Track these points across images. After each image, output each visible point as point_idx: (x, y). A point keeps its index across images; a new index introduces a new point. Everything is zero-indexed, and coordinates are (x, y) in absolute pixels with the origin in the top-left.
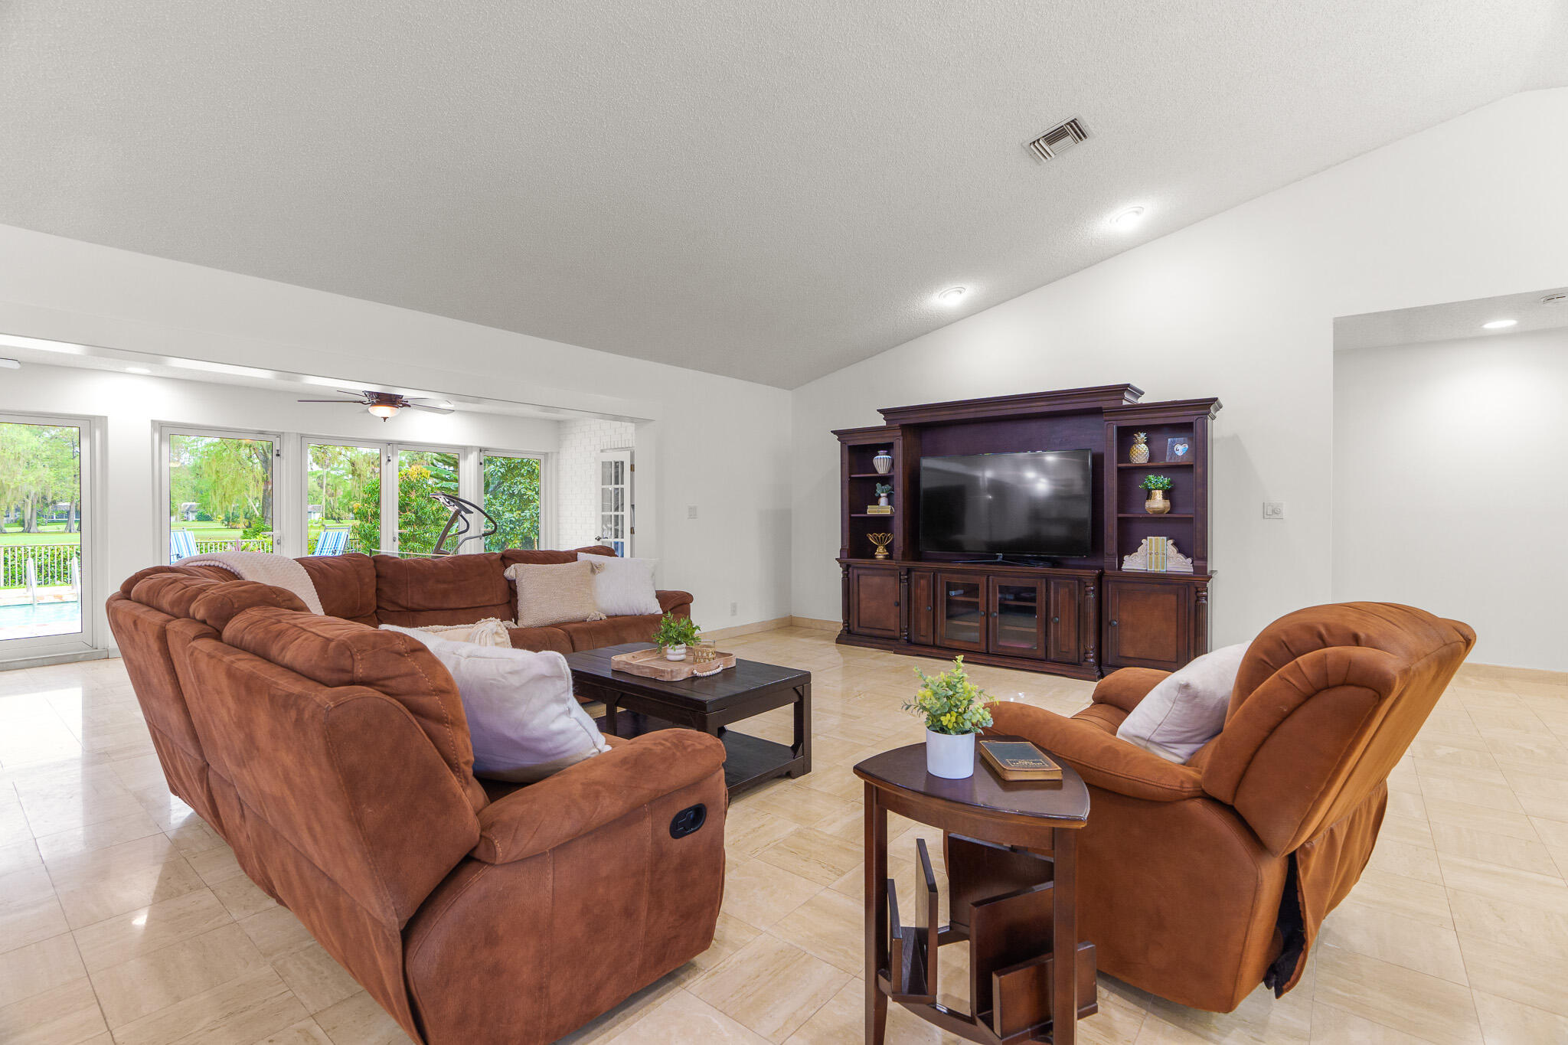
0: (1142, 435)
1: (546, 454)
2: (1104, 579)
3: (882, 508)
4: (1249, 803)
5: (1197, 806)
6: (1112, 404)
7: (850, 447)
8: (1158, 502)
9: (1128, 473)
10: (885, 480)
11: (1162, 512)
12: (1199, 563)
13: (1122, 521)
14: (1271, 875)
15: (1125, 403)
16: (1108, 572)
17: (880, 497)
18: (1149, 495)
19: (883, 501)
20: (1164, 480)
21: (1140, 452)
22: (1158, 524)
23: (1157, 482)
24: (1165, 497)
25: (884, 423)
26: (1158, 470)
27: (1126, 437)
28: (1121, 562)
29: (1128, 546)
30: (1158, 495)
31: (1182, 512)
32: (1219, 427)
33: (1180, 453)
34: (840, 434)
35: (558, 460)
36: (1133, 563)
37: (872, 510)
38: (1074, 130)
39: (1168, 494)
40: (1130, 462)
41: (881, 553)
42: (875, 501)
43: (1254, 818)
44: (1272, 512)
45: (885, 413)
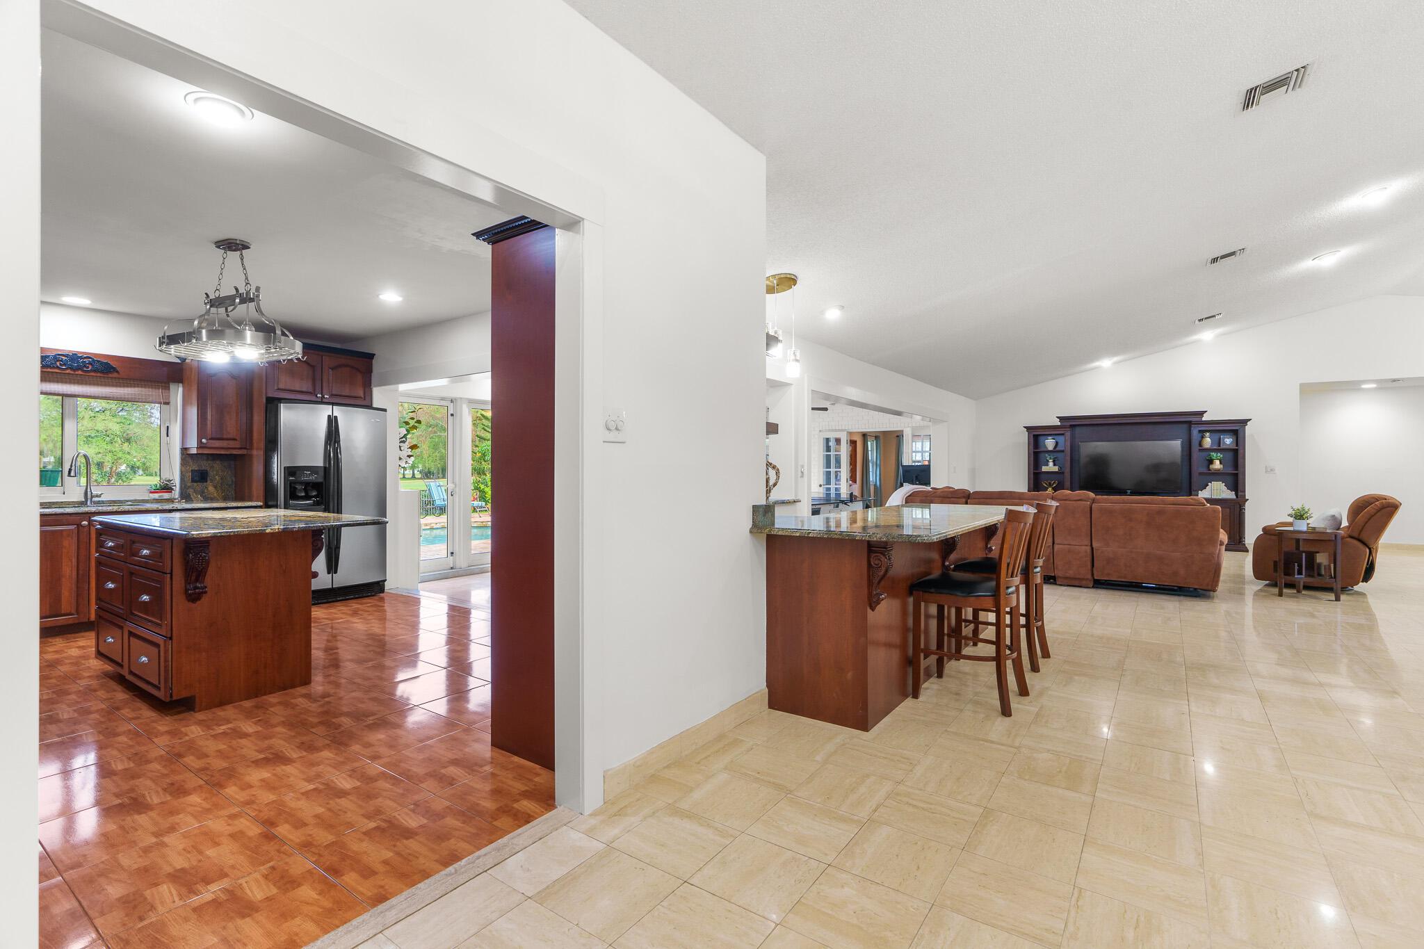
0: (1208, 434)
3: (1051, 467)
5: (1349, 539)
6: (1198, 419)
7: (1034, 435)
8: (1217, 465)
9: (1202, 452)
10: (1050, 452)
11: (1219, 470)
12: (1240, 495)
13: (1199, 475)
15: (1202, 419)
17: (1049, 461)
18: (1212, 462)
19: (1051, 464)
20: (1221, 455)
21: (1208, 442)
22: (1217, 475)
23: (1216, 456)
24: (1221, 463)
25: (1059, 424)
26: (1216, 451)
27: (1202, 435)
28: (1198, 494)
29: (1202, 486)
30: (1217, 462)
31: (1231, 471)
32: (1249, 429)
33: (1228, 443)
34: (1029, 429)
36: (1204, 494)
37: (1044, 469)
39: (1223, 462)
40: (1203, 446)
41: (1050, 491)
42: (1047, 464)
43: (1363, 540)
44: (1270, 470)
45: (1061, 419)
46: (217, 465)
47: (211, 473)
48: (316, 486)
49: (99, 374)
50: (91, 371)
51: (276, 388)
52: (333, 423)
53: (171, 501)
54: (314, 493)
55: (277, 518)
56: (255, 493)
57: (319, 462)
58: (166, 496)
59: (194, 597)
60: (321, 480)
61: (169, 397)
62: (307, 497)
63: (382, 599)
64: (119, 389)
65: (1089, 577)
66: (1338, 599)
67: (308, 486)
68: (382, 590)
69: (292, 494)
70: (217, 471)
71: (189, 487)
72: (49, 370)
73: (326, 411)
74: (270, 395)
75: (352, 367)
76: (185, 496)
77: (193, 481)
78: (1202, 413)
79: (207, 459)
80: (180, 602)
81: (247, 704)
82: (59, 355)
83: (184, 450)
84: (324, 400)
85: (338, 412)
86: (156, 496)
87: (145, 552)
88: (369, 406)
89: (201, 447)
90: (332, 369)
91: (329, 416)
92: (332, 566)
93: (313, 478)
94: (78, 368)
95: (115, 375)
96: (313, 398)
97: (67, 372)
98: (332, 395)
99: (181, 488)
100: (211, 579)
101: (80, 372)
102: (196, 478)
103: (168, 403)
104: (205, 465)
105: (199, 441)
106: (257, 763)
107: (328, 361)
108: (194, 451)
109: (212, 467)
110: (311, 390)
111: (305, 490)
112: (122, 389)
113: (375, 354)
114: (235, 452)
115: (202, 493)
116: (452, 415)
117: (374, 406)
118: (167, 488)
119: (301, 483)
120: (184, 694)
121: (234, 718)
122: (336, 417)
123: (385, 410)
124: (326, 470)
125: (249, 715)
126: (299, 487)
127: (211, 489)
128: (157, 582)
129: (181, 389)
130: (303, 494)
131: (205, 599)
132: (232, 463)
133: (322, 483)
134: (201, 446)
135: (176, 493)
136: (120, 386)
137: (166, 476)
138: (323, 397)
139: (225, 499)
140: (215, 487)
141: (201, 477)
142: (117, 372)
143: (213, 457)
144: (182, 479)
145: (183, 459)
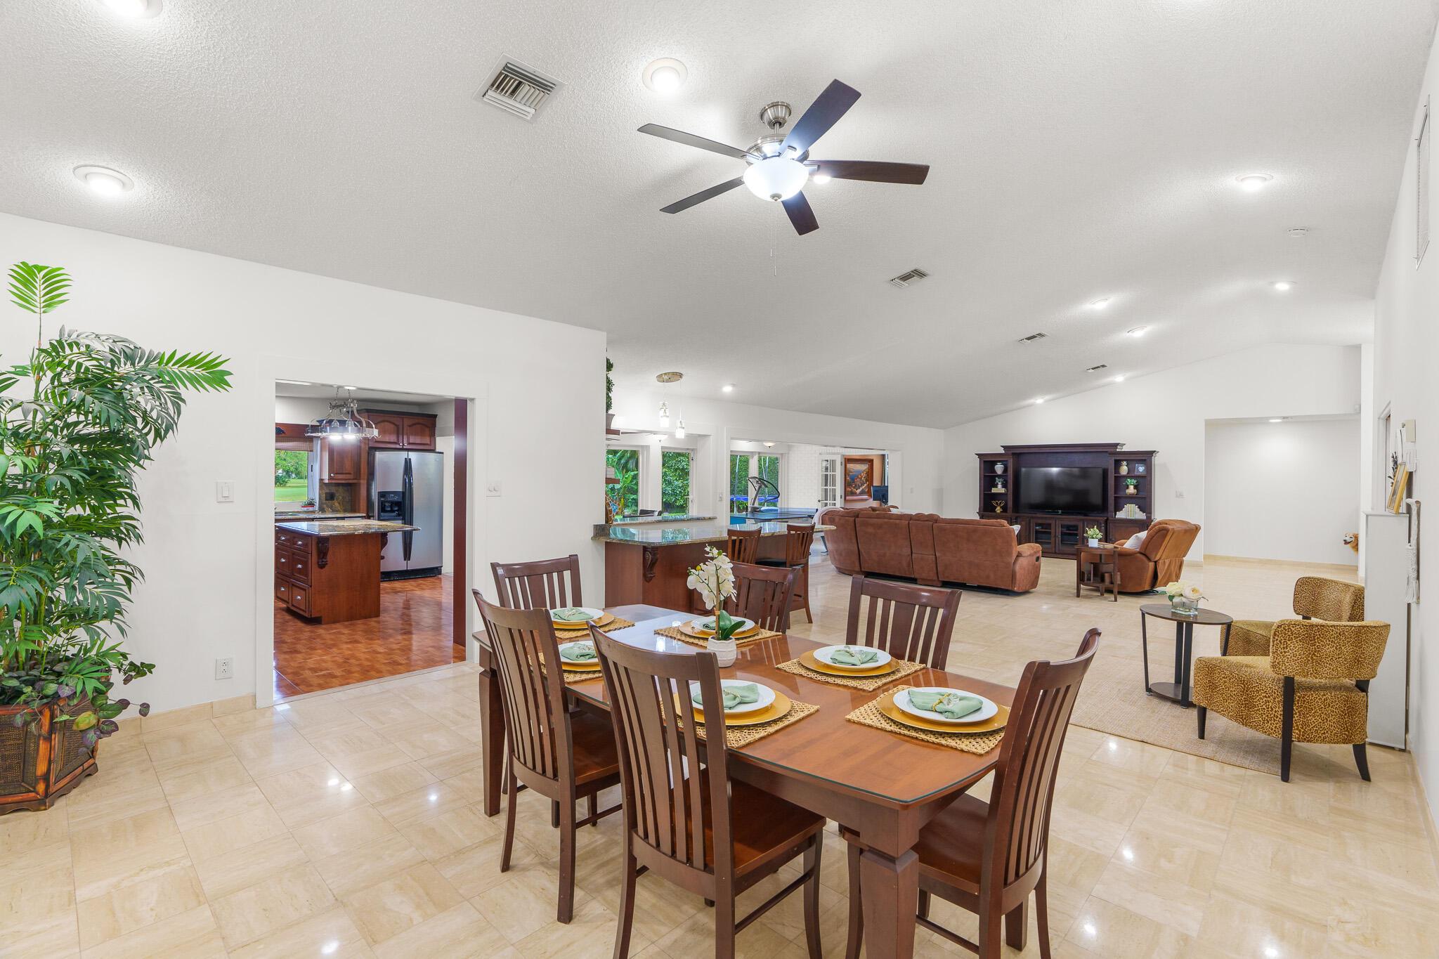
0: (1125, 462)
1: (782, 454)
2: (1108, 522)
3: (999, 489)
4: (1147, 553)
5: (1139, 555)
6: (1112, 450)
7: (985, 462)
8: (1131, 490)
9: (1118, 478)
10: (999, 476)
11: (1133, 494)
12: (1149, 515)
13: (1116, 499)
14: (1151, 565)
15: (1118, 450)
16: (1110, 518)
17: (997, 484)
18: (1127, 487)
19: (1000, 486)
20: (1134, 481)
21: (1124, 469)
22: (1131, 499)
23: (1131, 483)
24: (1134, 488)
25: (1003, 452)
26: (1132, 477)
27: (1118, 464)
28: (1115, 514)
29: (1118, 508)
30: (1132, 487)
31: (1142, 494)
32: (1157, 460)
33: (1141, 471)
34: (980, 456)
35: (788, 457)
36: (1120, 515)
37: (994, 490)
38: (1103, 366)
39: (1136, 487)
40: (1119, 473)
41: (998, 510)
42: (996, 486)
43: (1148, 555)
44: (1180, 495)
45: (1005, 447)
46: (341, 489)
47: (337, 495)
48: (398, 504)
52: (408, 463)
53: (313, 512)
54: (396, 509)
55: (375, 524)
56: (362, 507)
57: (400, 489)
58: (311, 509)
59: (322, 566)
60: (400, 500)
61: (313, 447)
62: (392, 511)
63: (440, 579)
64: (285, 443)
65: (935, 578)
66: (1116, 600)
67: (393, 504)
68: (440, 574)
69: (383, 509)
70: (340, 494)
71: (324, 503)
73: (404, 455)
74: (370, 445)
75: (422, 424)
76: (322, 510)
77: (326, 500)
78: (1116, 445)
79: (335, 486)
80: (315, 567)
81: (346, 623)
83: (321, 480)
84: (405, 447)
85: (413, 456)
86: (305, 509)
87: (300, 543)
88: (433, 451)
90: (410, 426)
91: (406, 459)
92: (407, 554)
93: (396, 499)
95: (283, 435)
96: (398, 446)
98: (409, 444)
99: (319, 505)
100: (329, 557)
102: (328, 498)
103: (311, 453)
104: (333, 489)
105: (330, 476)
106: (347, 643)
107: (407, 422)
108: (327, 481)
109: (337, 491)
110: (396, 441)
111: (391, 507)
112: (288, 443)
113: (437, 415)
114: (350, 482)
115: (331, 507)
117: (437, 450)
118: (311, 504)
119: (388, 502)
120: (318, 615)
121: (339, 627)
122: (410, 459)
123: (443, 453)
124: (404, 493)
125: (346, 627)
126: (387, 504)
127: (337, 504)
128: (305, 558)
129: (319, 441)
130: (389, 509)
131: (327, 567)
132: (349, 489)
133: (400, 502)
134: (330, 478)
135: (317, 507)
137: (311, 496)
138: (403, 445)
139: (345, 511)
140: (339, 503)
141: (331, 497)
143: (338, 485)
144: (320, 499)
145: (320, 486)
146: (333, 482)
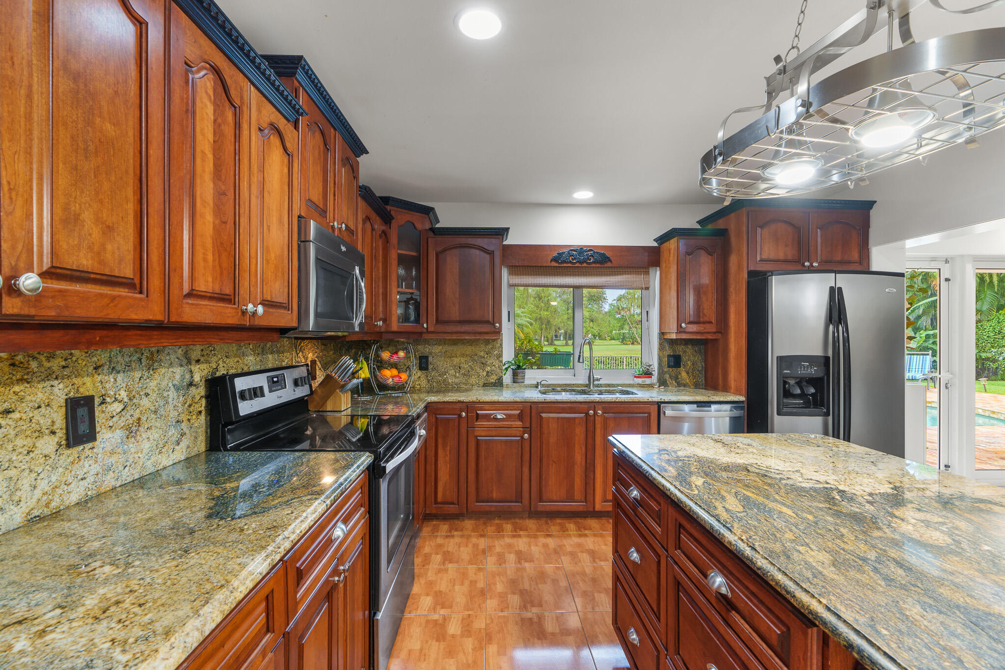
46: (689, 349)
47: (684, 358)
48: (818, 382)
49: (598, 265)
50: (594, 262)
51: (758, 259)
52: (836, 295)
53: (651, 386)
54: (813, 391)
56: (732, 384)
57: (815, 349)
58: (648, 381)
60: (820, 374)
61: (649, 282)
62: (803, 396)
64: (611, 277)
67: (801, 382)
69: (787, 392)
70: (690, 357)
71: (666, 372)
72: (565, 265)
73: (829, 280)
74: (752, 268)
76: (662, 383)
77: (669, 366)
82: (572, 250)
83: (662, 334)
84: (813, 269)
85: (844, 281)
86: (640, 381)
88: (870, 271)
89: (680, 332)
90: (821, 229)
91: (830, 287)
93: (813, 371)
94: (584, 261)
95: (609, 264)
96: (800, 268)
97: (576, 265)
98: (821, 263)
99: (659, 374)
101: (585, 265)
102: (672, 364)
103: (647, 288)
104: (679, 350)
105: (679, 326)
107: (816, 219)
108: (674, 336)
109: (685, 352)
110: (796, 257)
111: (801, 386)
112: (614, 277)
113: (875, 202)
114: (710, 337)
115: (676, 378)
116: (947, 280)
117: (876, 270)
118: (647, 374)
119: (798, 377)
122: (840, 289)
124: (827, 359)
126: (794, 382)
127: (684, 374)
129: (658, 273)
130: (798, 391)
132: (702, 347)
133: (824, 379)
134: (680, 330)
135: (654, 379)
136: (612, 275)
137: (645, 360)
138: (811, 265)
139: (697, 386)
140: (688, 373)
141: (676, 361)
142: (611, 261)
143: (686, 342)
144: (660, 365)
145: (661, 344)
146: (684, 336)
